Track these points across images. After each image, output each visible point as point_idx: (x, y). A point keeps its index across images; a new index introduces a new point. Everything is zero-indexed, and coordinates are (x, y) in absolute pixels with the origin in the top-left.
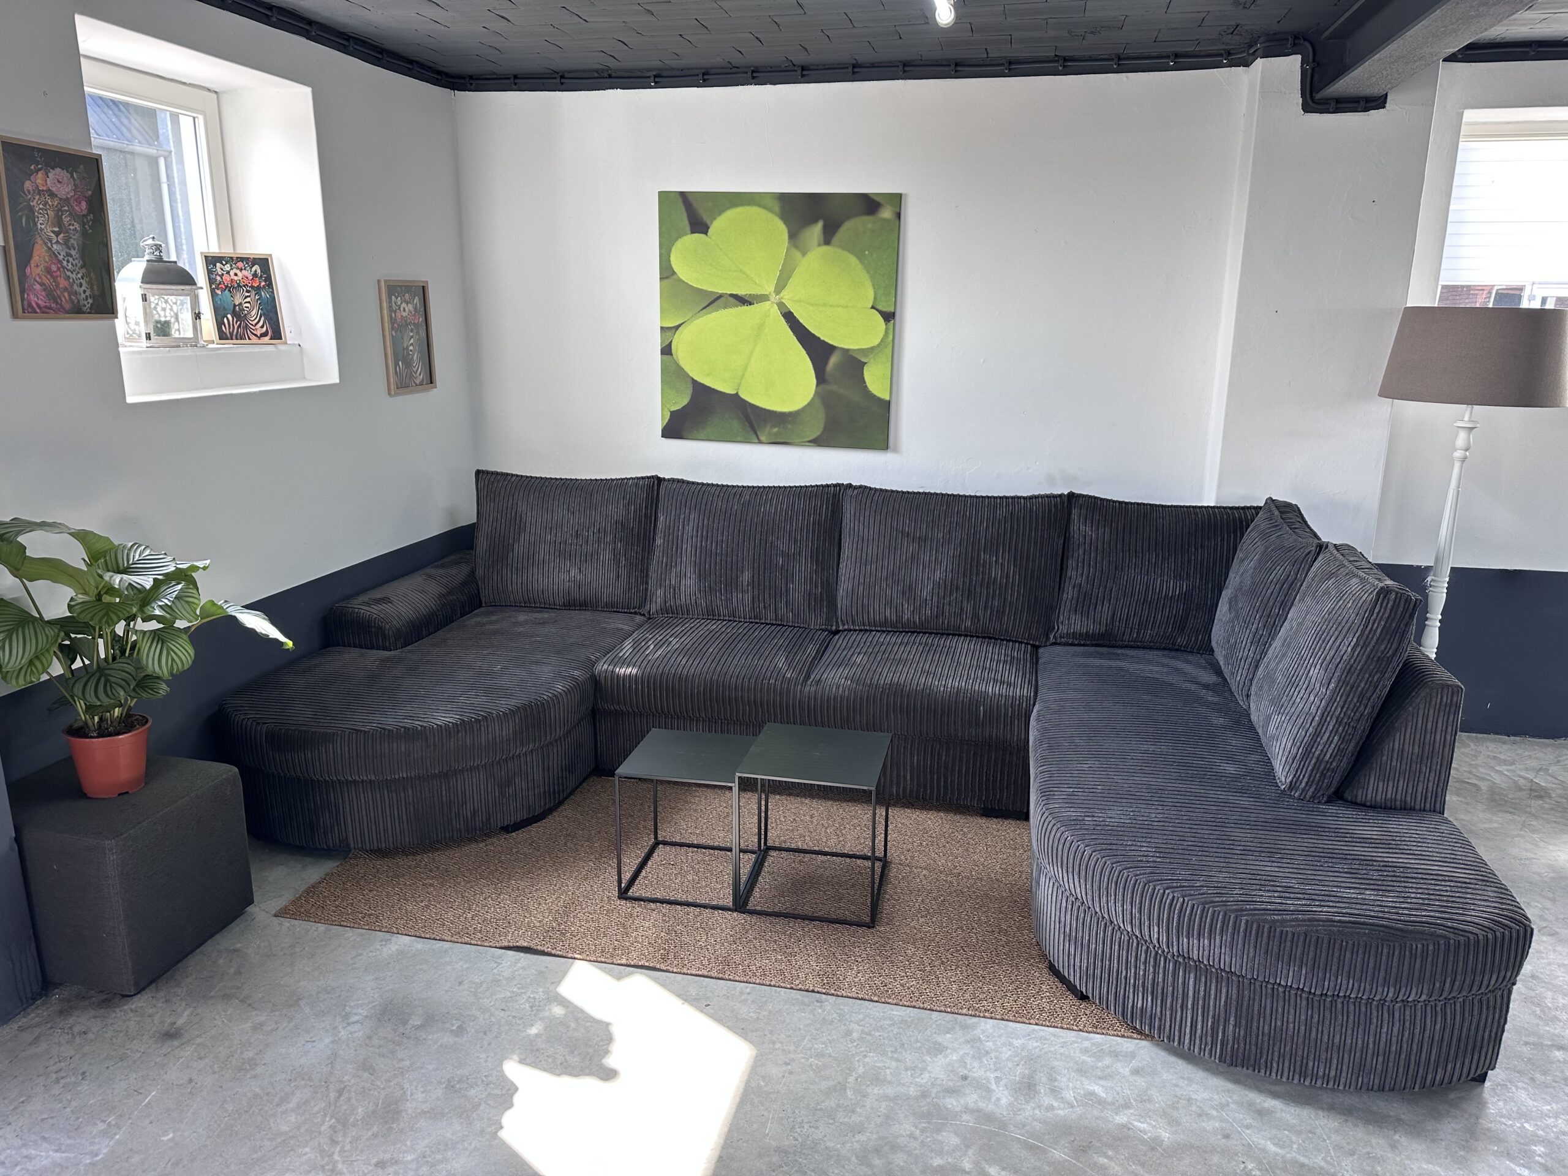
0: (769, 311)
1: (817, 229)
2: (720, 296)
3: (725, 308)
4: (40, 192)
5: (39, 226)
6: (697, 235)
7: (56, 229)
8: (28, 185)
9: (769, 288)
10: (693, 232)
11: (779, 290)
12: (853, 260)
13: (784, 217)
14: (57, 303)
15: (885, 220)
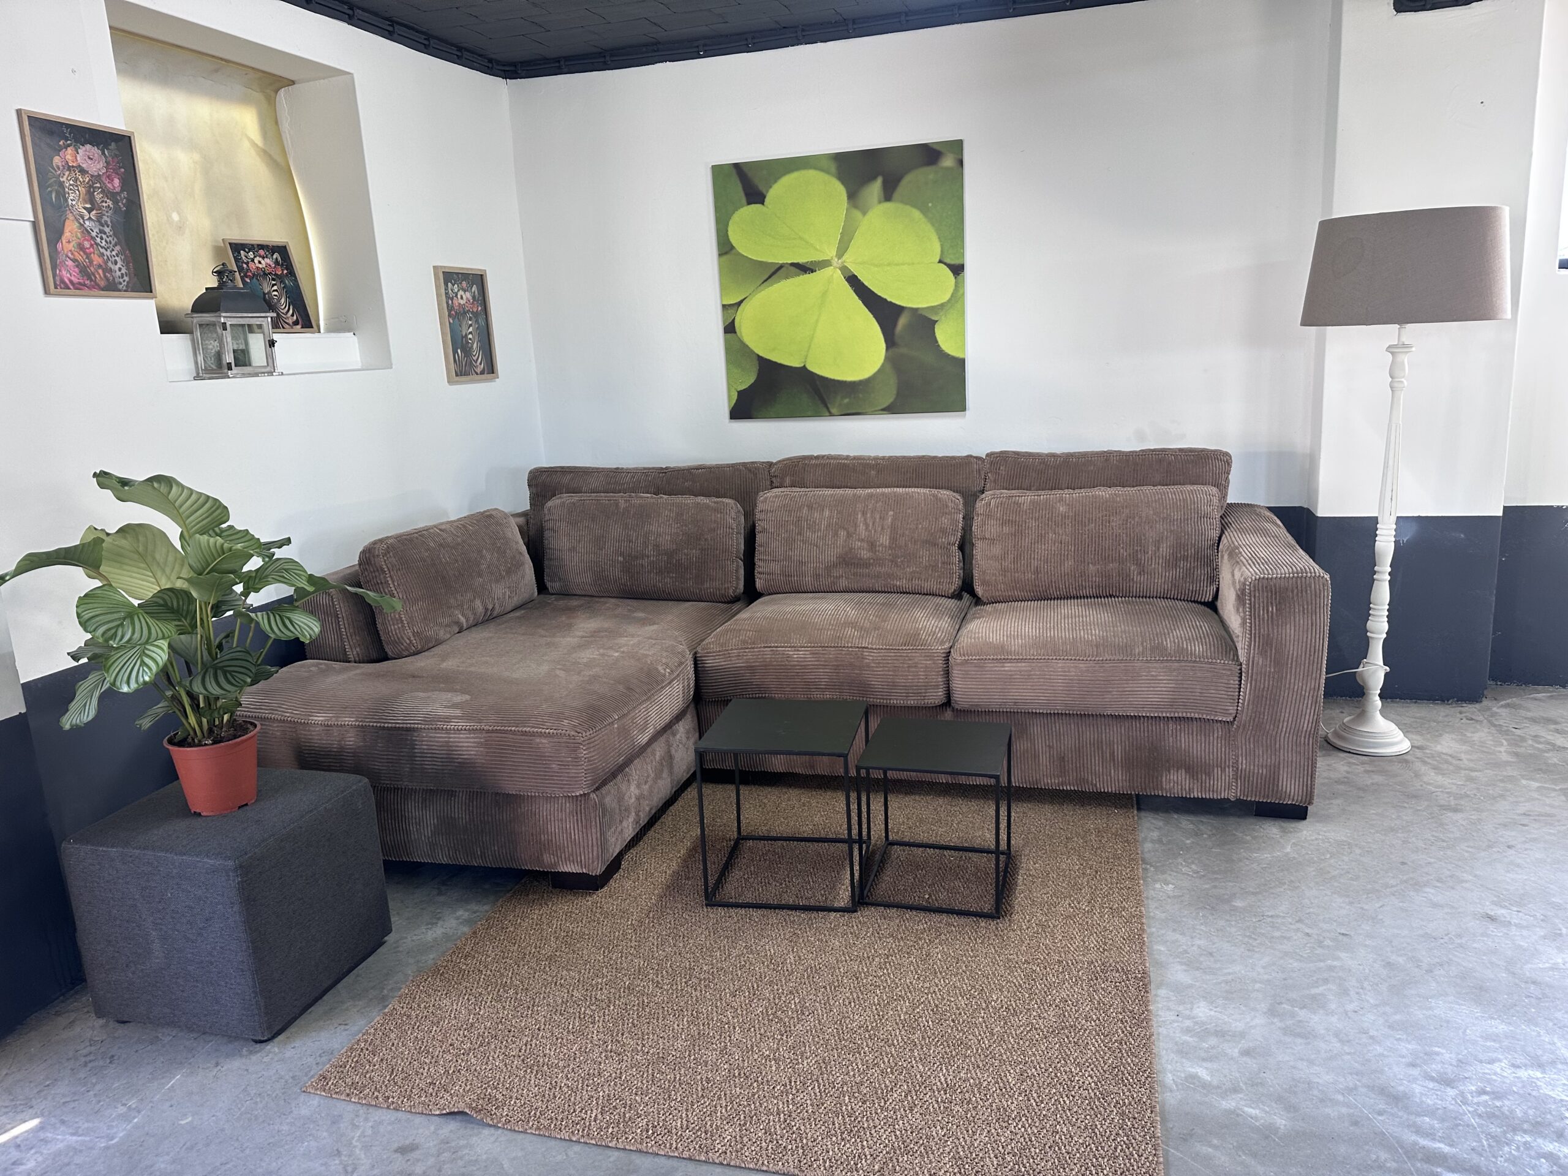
0: (832, 277)
1: (876, 188)
2: (781, 267)
3: (787, 278)
4: (69, 168)
5: (70, 202)
6: (753, 205)
7: (88, 206)
8: (57, 160)
9: (830, 253)
10: (749, 203)
11: (841, 253)
12: (916, 214)
13: (842, 178)
14: (91, 280)
15: (947, 169)
